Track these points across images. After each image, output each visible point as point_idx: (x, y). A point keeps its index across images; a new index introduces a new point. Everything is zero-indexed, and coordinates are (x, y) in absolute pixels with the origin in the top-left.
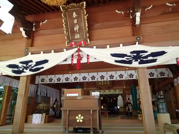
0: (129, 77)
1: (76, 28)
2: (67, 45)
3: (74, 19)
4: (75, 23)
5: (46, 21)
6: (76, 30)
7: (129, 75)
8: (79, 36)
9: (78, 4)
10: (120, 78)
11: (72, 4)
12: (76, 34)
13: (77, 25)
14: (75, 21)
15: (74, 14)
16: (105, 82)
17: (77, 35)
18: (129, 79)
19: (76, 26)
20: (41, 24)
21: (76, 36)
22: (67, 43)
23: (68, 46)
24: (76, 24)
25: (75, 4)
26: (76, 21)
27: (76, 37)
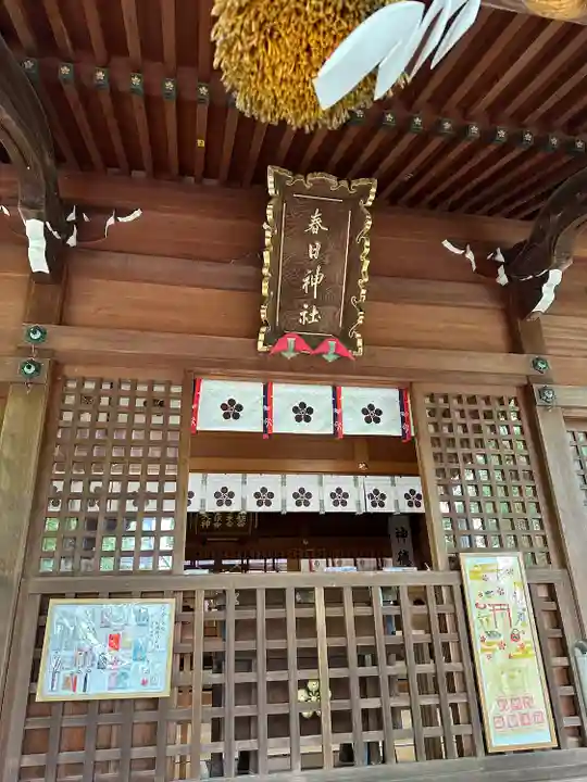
0: (369, 502)
1: (312, 281)
2: (264, 345)
3: (311, 239)
4: (311, 256)
5: (137, 213)
6: (311, 289)
7: (371, 496)
8: (316, 317)
9: (344, 183)
10: (336, 504)
11: (318, 176)
12: (306, 306)
13: (319, 268)
14: (314, 252)
15: (316, 219)
16: (230, 518)
17: (310, 311)
18: (371, 510)
19: (314, 274)
20: (111, 221)
21: (304, 314)
22: (262, 337)
23: (265, 349)
24: (312, 265)
25: (333, 180)
26: (317, 250)
27: (305, 319)
